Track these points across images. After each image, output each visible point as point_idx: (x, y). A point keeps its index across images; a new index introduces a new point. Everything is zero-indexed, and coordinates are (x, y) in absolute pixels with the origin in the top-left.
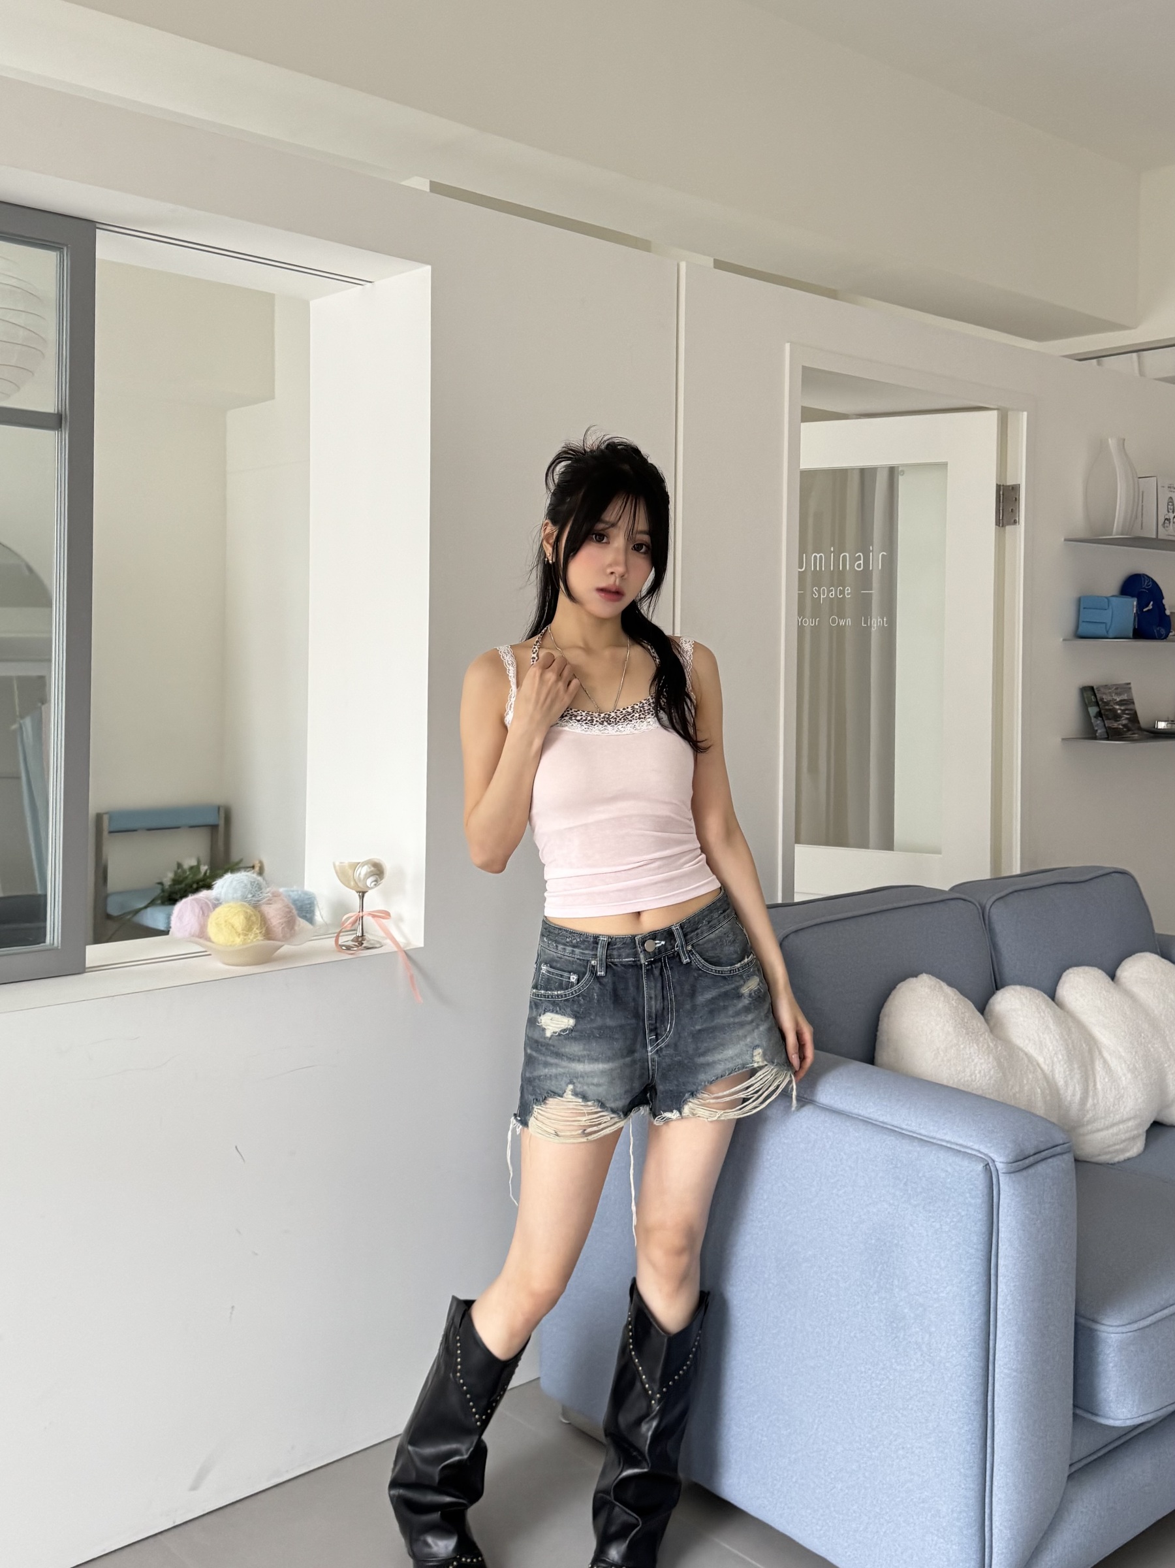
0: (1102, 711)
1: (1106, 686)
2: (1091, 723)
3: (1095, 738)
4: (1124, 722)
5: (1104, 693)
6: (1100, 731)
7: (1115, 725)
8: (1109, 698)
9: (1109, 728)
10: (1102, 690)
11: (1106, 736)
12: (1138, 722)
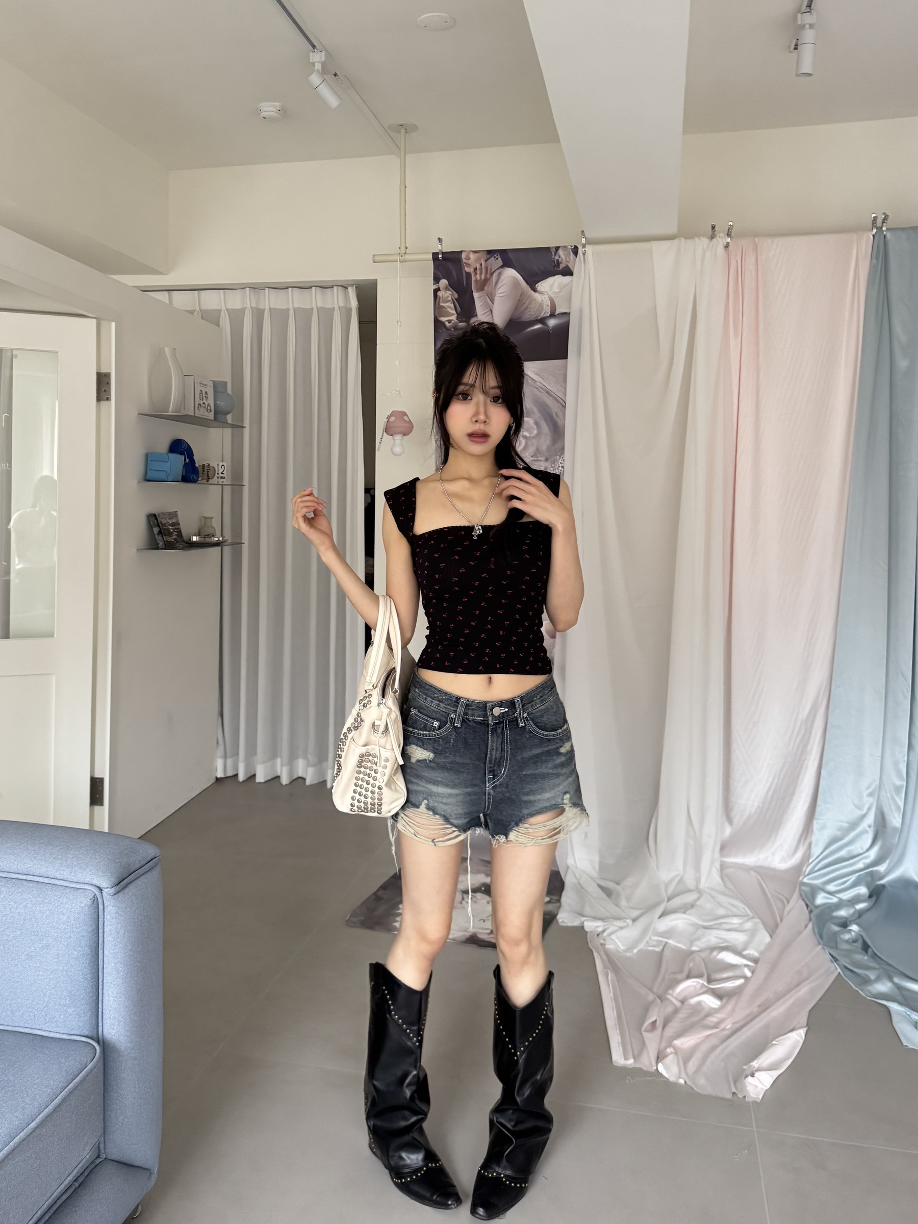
0: (162, 531)
1: (163, 513)
2: (156, 539)
3: (157, 548)
4: (175, 537)
5: (163, 518)
6: (161, 544)
7: (170, 539)
8: (165, 521)
9: (167, 541)
10: (161, 516)
11: (164, 547)
12: (182, 537)
